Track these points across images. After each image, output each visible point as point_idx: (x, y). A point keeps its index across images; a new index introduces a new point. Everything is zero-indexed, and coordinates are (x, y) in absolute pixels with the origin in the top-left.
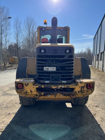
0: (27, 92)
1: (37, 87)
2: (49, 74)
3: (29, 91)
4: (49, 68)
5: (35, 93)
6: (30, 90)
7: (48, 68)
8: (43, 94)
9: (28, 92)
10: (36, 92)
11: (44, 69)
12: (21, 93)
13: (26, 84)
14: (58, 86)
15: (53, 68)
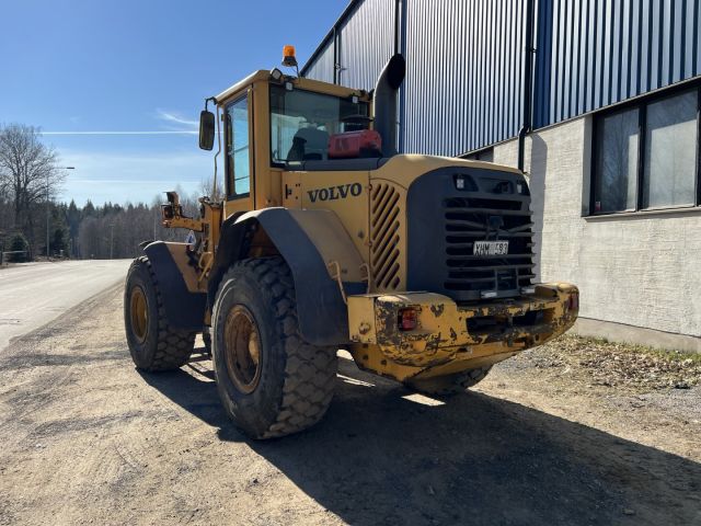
0: (438, 340)
1: (470, 314)
2: (491, 268)
3: (446, 335)
4: (491, 243)
5: (464, 337)
6: (451, 329)
7: (487, 243)
8: (485, 337)
9: (442, 338)
10: (466, 334)
11: (475, 250)
12: (409, 349)
13: (437, 309)
14: (521, 307)
15: (501, 246)
